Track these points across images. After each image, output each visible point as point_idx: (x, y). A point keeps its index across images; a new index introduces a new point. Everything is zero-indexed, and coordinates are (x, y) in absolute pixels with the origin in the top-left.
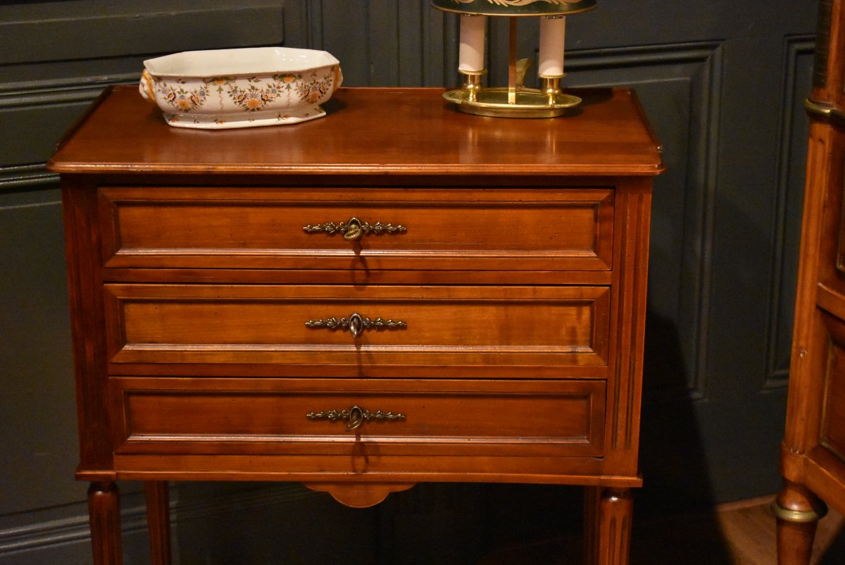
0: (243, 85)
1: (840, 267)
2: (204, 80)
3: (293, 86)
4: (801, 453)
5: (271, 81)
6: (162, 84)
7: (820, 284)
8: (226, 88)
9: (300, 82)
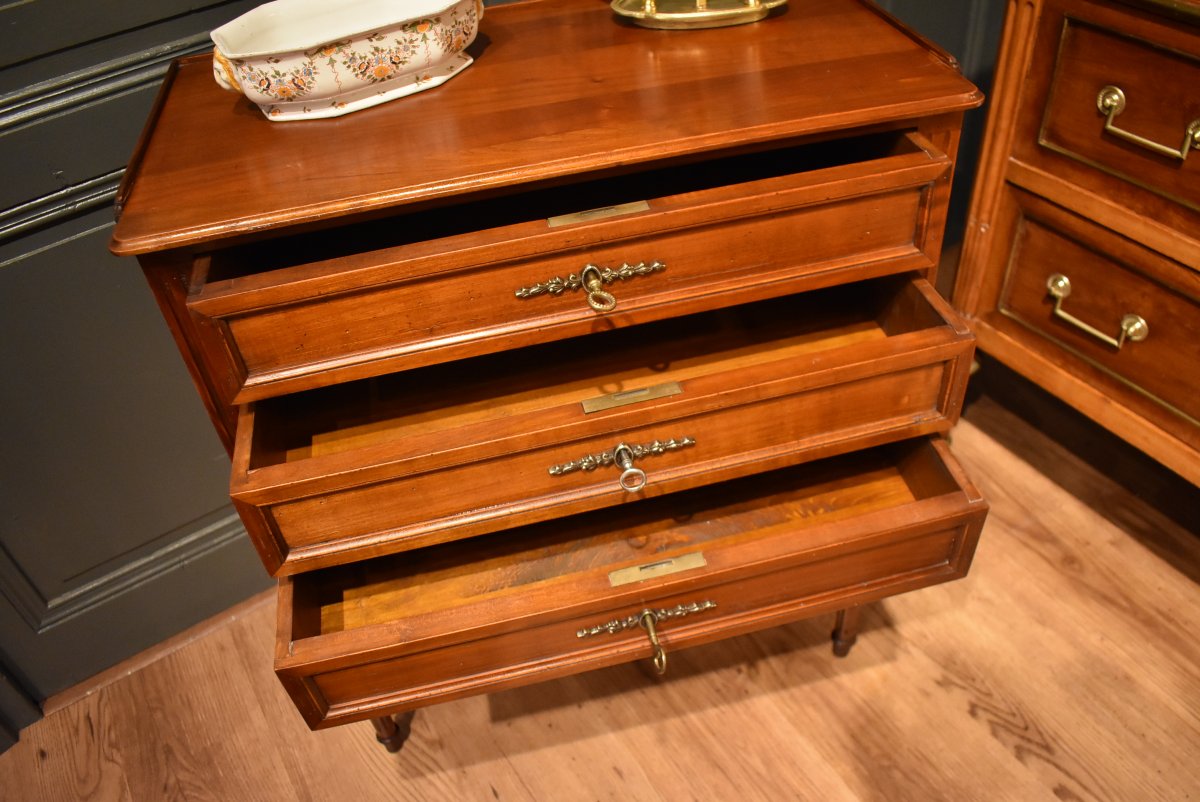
0: (363, 49)
1: (1043, 142)
2: (306, 53)
3: (431, 35)
4: (972, 317)
5: (400, 35)
6: (246, 68)
7: (1012, 159)
8: (339, 57)
9: (438, 28)
